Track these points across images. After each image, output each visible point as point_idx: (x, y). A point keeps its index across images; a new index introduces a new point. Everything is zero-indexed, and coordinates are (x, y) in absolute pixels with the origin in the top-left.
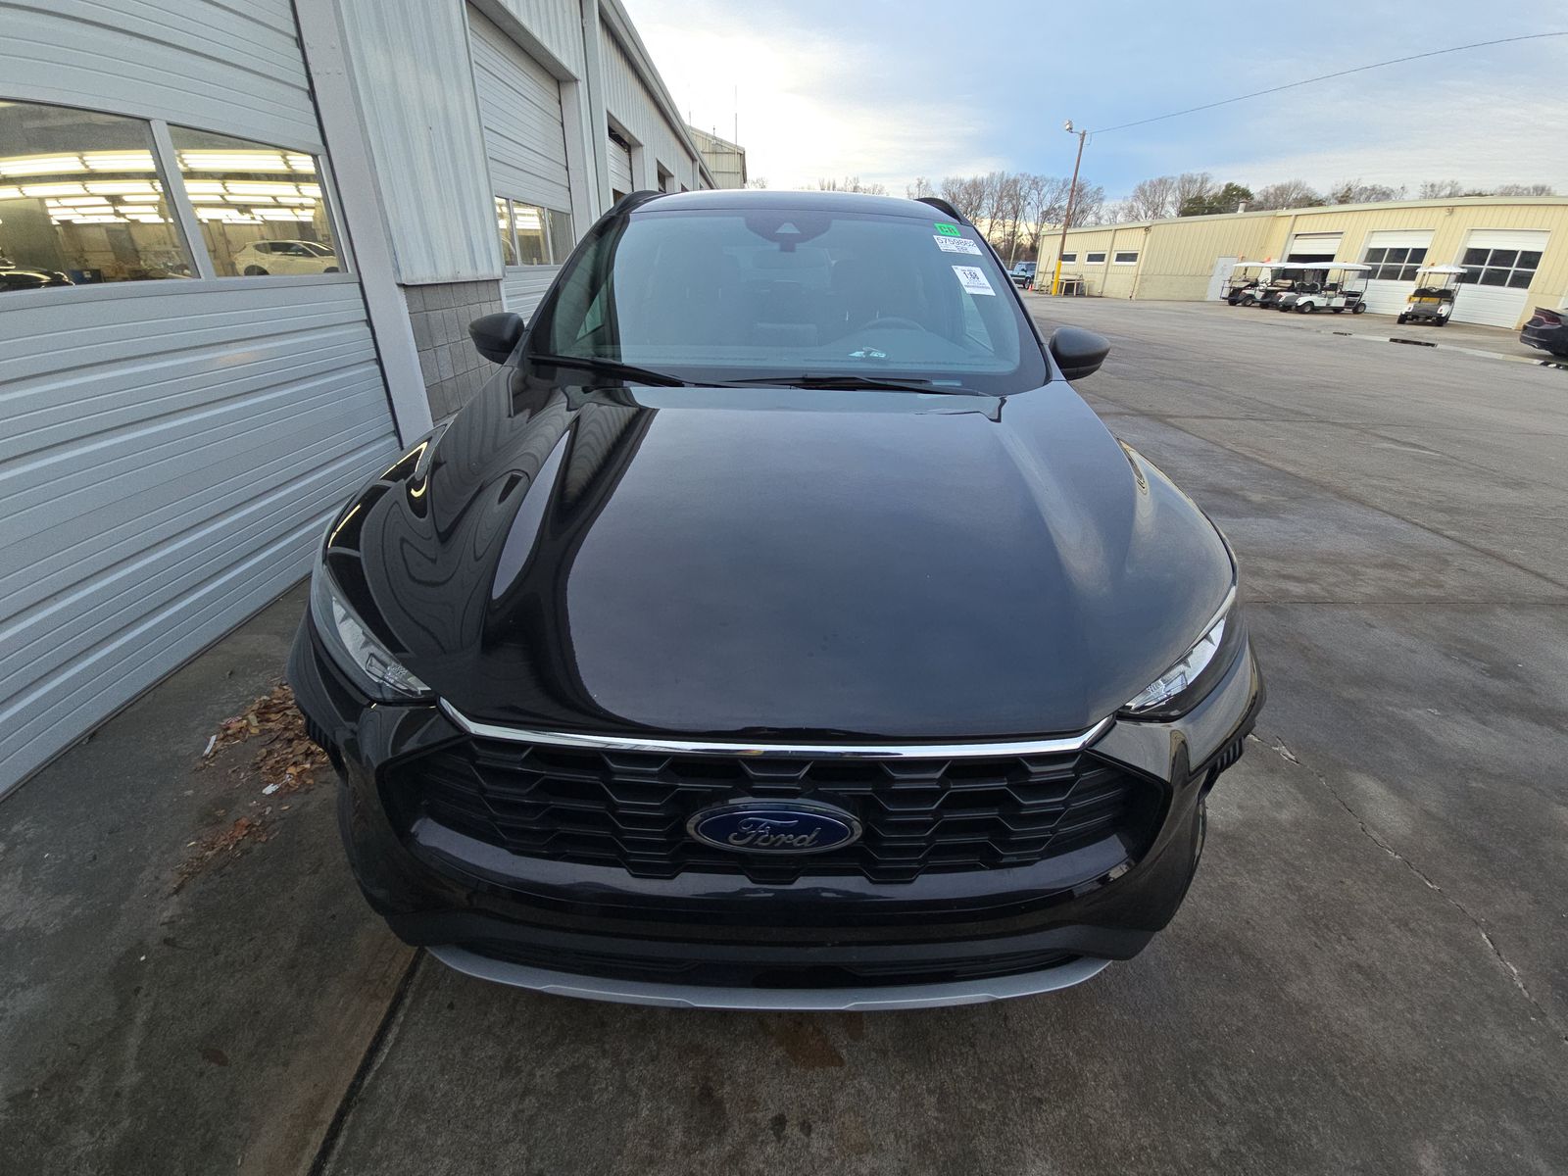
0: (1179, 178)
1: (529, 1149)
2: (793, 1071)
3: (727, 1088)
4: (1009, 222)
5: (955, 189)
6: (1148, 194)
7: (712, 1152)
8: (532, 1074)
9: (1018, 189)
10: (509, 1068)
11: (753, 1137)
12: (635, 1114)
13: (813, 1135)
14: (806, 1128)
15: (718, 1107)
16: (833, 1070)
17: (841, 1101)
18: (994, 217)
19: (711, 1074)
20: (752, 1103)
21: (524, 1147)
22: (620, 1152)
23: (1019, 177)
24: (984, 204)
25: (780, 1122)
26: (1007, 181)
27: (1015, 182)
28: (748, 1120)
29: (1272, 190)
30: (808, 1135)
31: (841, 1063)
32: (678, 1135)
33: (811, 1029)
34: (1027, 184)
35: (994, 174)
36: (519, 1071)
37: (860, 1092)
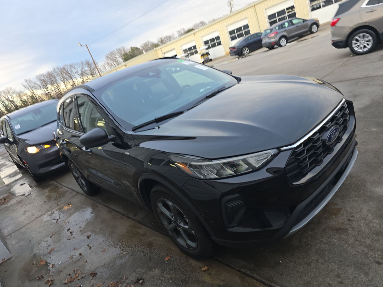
0: (116, 50)
1: (332, 262)
2: (339, 215)
3: (337, 226)
4: (71, 81)
5: (42, 78)
6: (110, 57)
7: (350, 232)
8: (313, 260)
9: (67, 70)
10: (308, 264)
11: (350, 225)
12: (334, 242)
13: (355, 216)
14: (353, 217)
15: (340, 228)
16: (342, 210)
17: (350, 210)
18: (64, 81)
19: (332, 228)
20: (343, 223)
21: (331, 263)
22: (342, 246)
23: (64, 66)
24: (57, 78)
25: (349, 220)
26: (61, 69)
27: (64, 68)
28: (346, 225)
29: (143, 45)
30: (354, 217)
31: (342, 208)
32: (344, 236)
33: (331, 211)
34: (69, 68)
35: (54, 68)
36: (311, 262)
37: (350, 207)
